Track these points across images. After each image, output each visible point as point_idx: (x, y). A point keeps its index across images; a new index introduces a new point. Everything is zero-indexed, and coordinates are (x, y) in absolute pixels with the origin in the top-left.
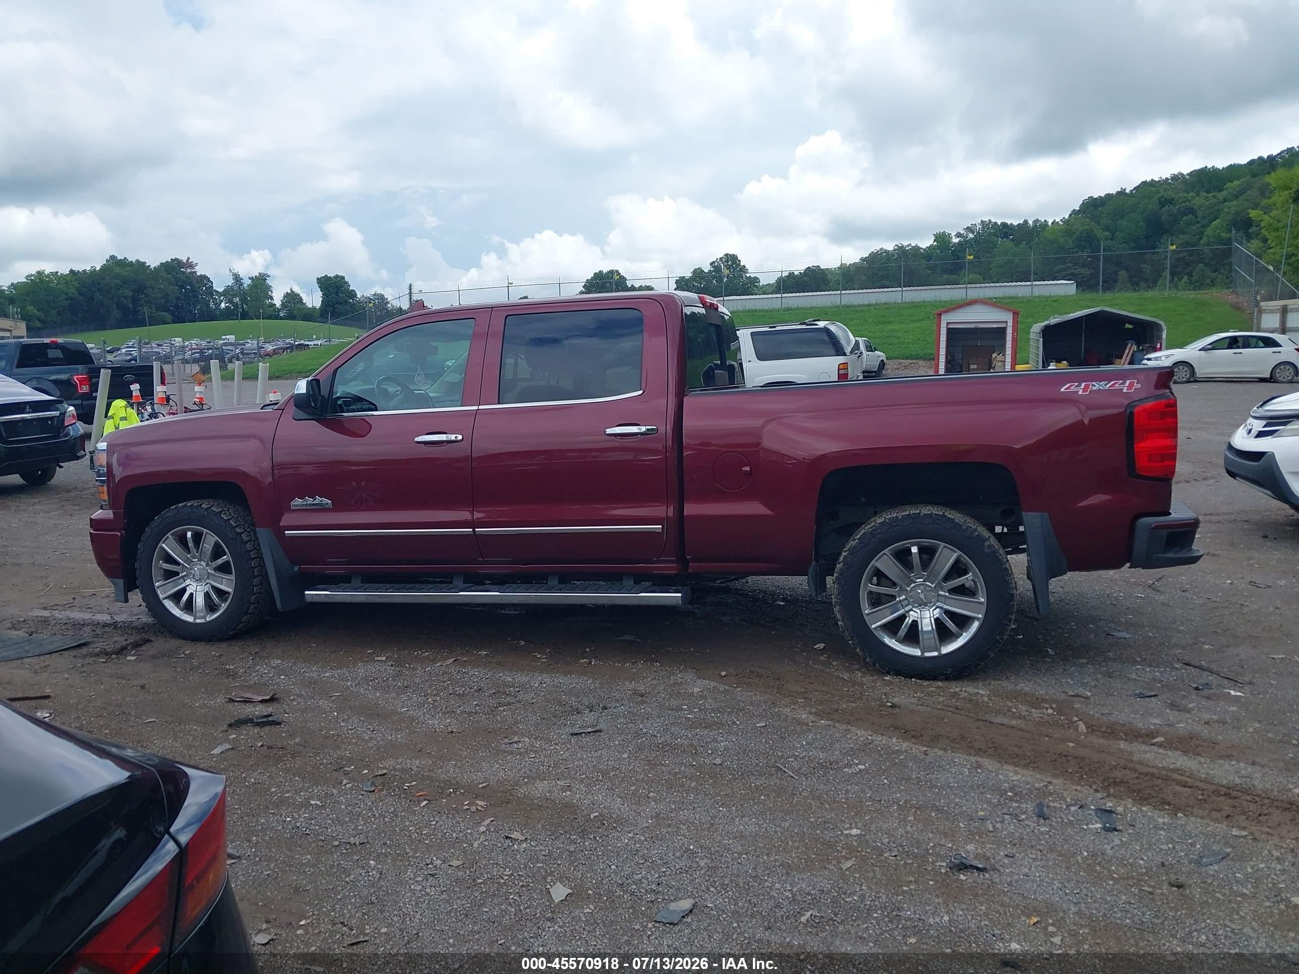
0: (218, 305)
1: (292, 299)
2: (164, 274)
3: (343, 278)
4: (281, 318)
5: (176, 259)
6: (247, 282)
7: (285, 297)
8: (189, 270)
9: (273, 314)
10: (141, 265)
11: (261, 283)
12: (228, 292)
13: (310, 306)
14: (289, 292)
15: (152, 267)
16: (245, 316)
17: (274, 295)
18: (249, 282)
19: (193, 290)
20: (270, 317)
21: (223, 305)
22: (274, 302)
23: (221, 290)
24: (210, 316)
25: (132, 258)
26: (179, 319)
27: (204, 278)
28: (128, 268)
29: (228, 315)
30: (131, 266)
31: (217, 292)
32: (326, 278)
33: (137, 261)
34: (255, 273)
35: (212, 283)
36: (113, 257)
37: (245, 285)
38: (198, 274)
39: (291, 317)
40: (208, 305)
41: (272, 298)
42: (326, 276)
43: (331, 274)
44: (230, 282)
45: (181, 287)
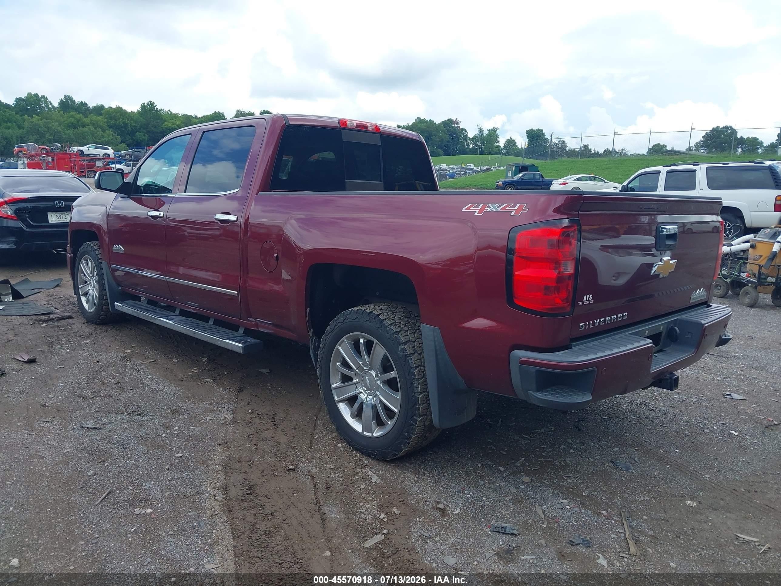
0: (468, 145)
1: (511, 143)
2: (442, 128)
3: (542, 130)
4: (503, 154)
5: (450, 119)
6: (486, 132)
7: (506, 141)
8: (456, 126)
9: (498, 152)
10: (432, 122)
11: (493, 133)
12: (475, 138)
13: (520, 147)
14: (509, 139)
15: (437, 123)
16: (482, 153)
17: (500, 140)
18: (487, 132)
19: (457, 137)
20: (496, 154)
21: (471, 146)
22: (500, 145)
23: (471, 137)
24: (464, 152)
25: (428, 119)
26: (447, 153)
27: (464, 130)
28: (425, 124)
29: (473, 152)
30: (427, 123)
31: (469, 138)
32: (532, 131)
33: (430, 120)
34: (490, 127)
35: (467, 133)
36: (418, 118)
37: (485, 135)
38: (461, 128)
39: (508, 153)
40: (463, 146)
41: (498, 142)
42: (532, 129)
43: (535, 128)
44: (477, 132)
45: (451, 135)
